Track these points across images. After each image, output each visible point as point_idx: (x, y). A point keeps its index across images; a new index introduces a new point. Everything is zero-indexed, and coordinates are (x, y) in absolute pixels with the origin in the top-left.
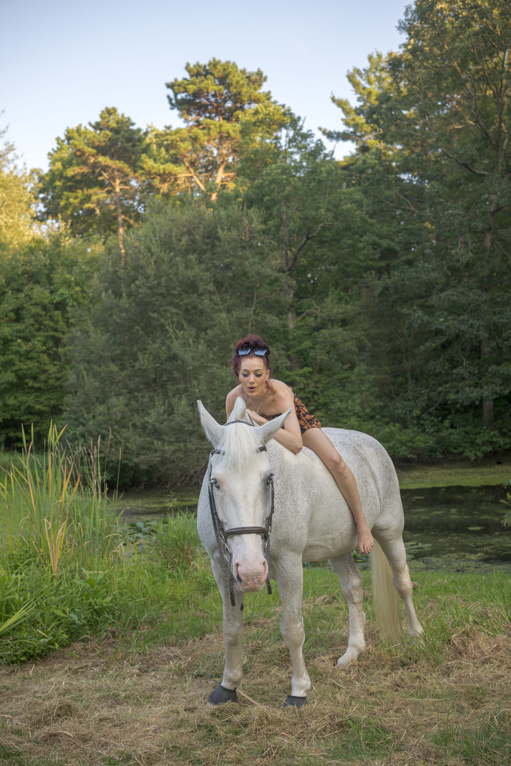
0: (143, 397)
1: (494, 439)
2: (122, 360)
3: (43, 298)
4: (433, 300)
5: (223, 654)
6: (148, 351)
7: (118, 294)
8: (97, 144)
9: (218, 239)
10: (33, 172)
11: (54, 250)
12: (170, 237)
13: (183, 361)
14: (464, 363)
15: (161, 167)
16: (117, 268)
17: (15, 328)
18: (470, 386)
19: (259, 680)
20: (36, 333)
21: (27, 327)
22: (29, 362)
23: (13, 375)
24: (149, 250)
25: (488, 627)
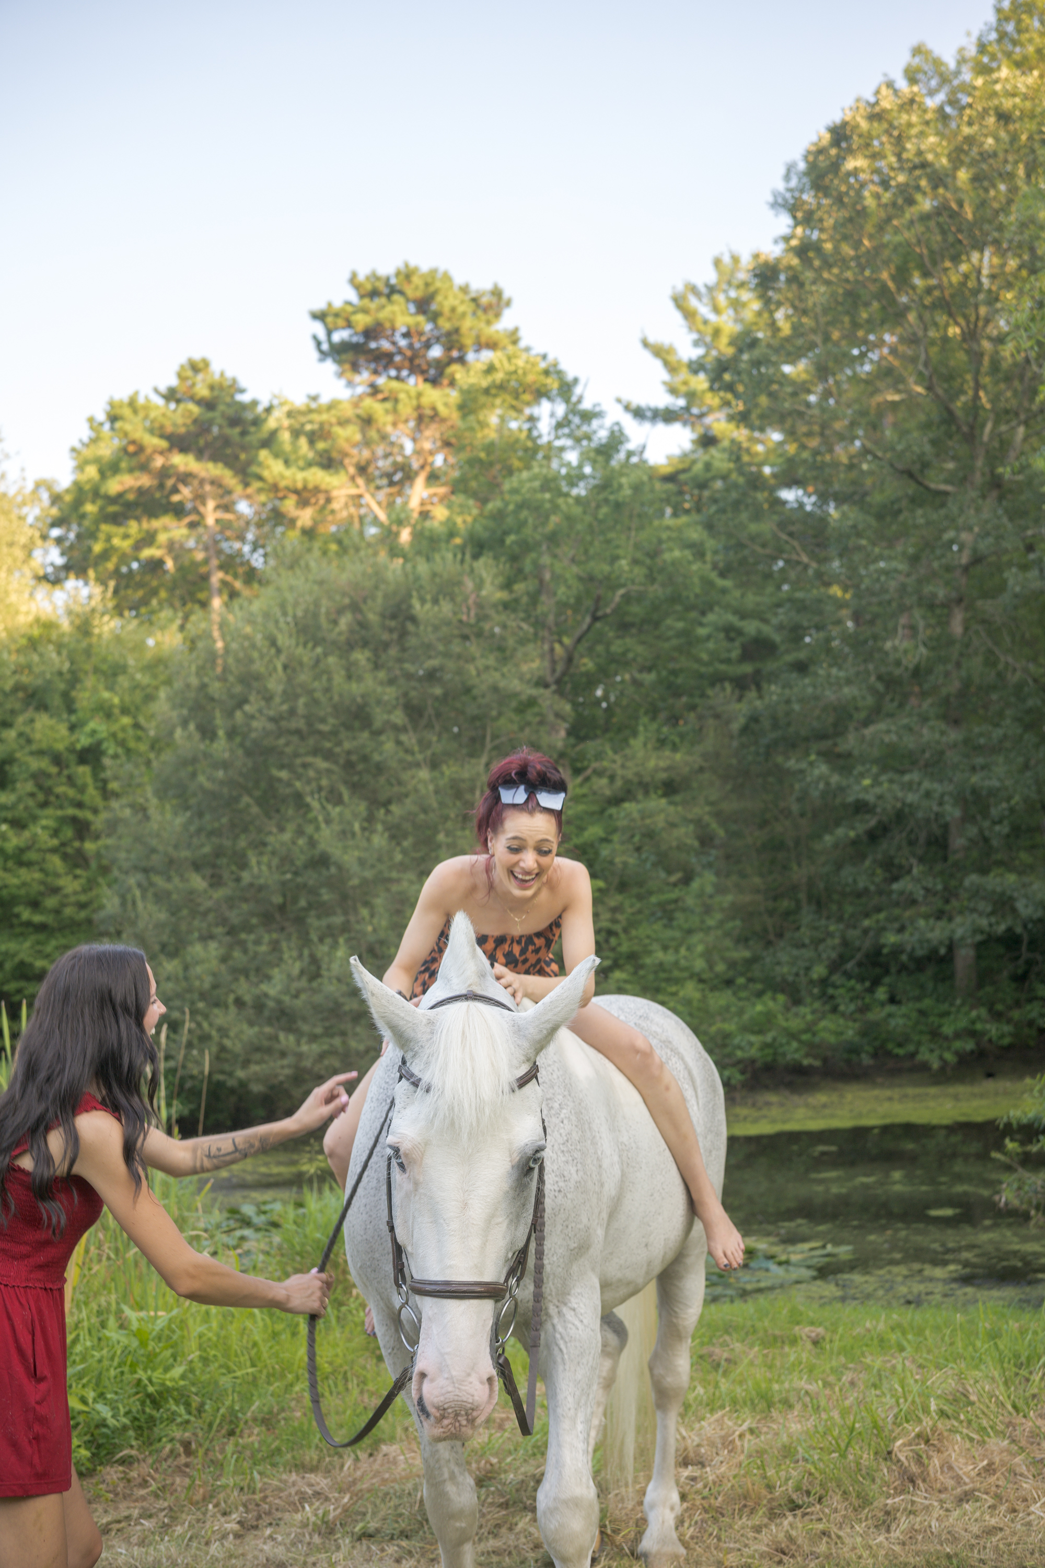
0: (258, 942)
1: (979, 1026)
2: (214, 866)
3: (55, 740)
4: (850, 742)
5: (416, 1489)
6: (269, 848)
7: (208, 732)
8: (169, 429)
9: (413, 619)
10: (39, 485)
11: (78, 641)
12: (316, 615)
13: (340, 868)
14: (915, 871)
15: (297, 477)
16: (206, 680)
18: (926, 917)
19: (492, 1543)
20: (39, 812)
21: (20, 800)
22: (23, 871)
24: (273, 642)
25: (969, 1422)
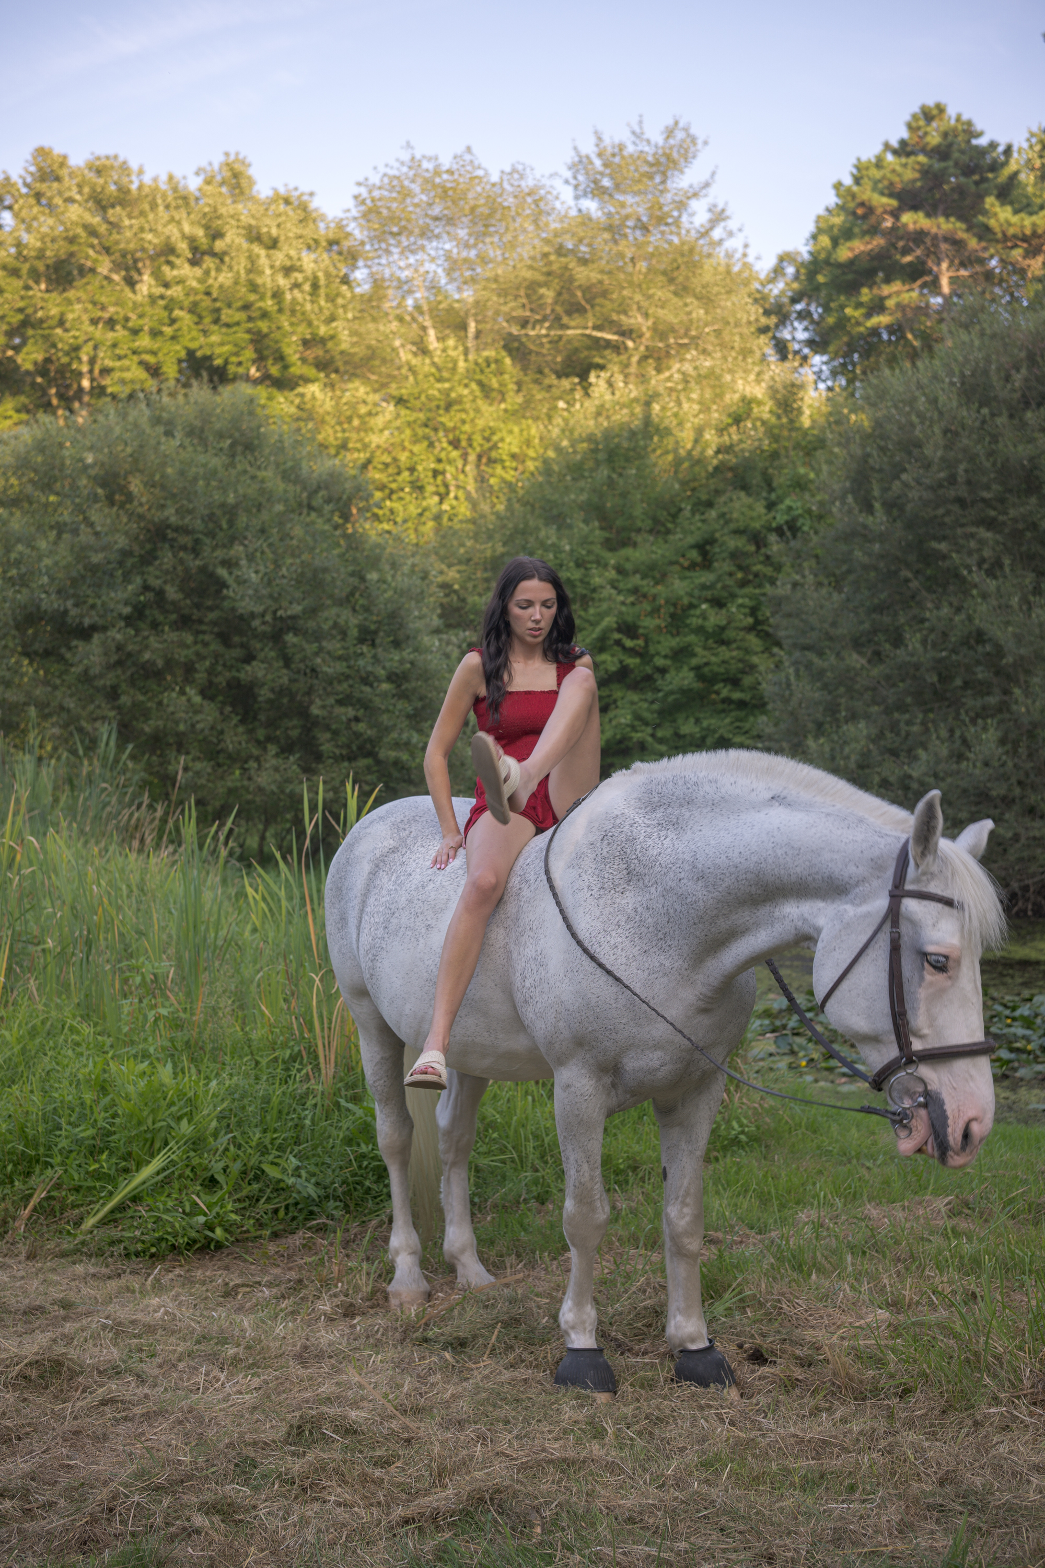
0: (909, 723)
2: (874, 643)
3: (752, 519)
6: (927, 624)
7: (866, 505)
8: (900, 186)
10: (784, 258)
13: (995, 645)
15: (1027, 222)
17: (697, 581)
20: (737, 591)
21: (719, 579)
22: (724, 648)
23: (692, 674)
